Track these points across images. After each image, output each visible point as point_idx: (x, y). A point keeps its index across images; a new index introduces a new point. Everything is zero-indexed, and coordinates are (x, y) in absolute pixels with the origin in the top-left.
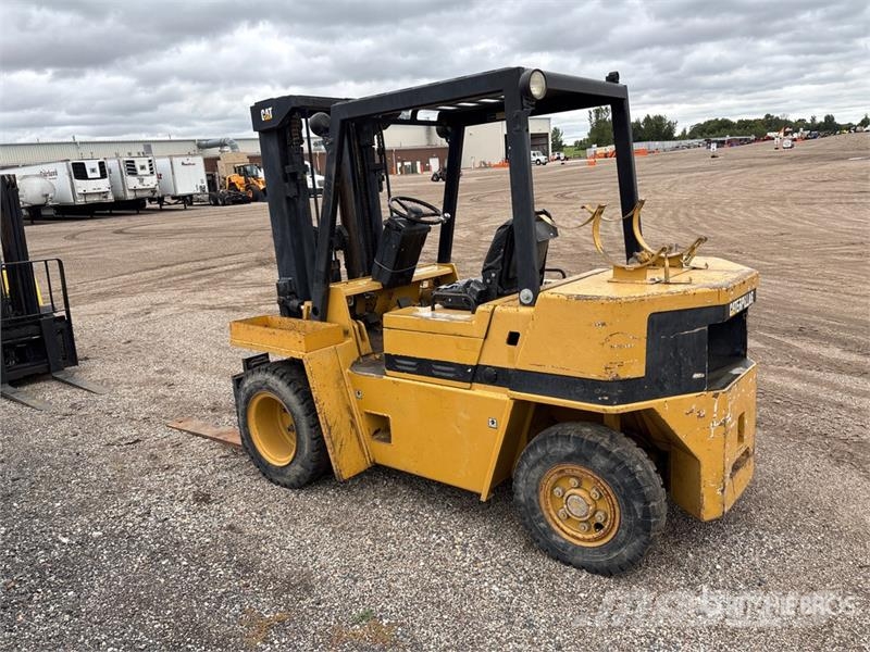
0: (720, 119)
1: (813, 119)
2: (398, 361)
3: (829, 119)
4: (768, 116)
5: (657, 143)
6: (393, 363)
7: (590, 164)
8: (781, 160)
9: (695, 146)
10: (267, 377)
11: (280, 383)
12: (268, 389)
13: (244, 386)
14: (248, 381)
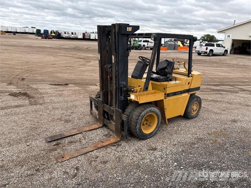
6: (168, 95)
10: (151, 108)
11: (155, 109)
12: (151, 112)
13: (142, 115)
14: (143, 112)
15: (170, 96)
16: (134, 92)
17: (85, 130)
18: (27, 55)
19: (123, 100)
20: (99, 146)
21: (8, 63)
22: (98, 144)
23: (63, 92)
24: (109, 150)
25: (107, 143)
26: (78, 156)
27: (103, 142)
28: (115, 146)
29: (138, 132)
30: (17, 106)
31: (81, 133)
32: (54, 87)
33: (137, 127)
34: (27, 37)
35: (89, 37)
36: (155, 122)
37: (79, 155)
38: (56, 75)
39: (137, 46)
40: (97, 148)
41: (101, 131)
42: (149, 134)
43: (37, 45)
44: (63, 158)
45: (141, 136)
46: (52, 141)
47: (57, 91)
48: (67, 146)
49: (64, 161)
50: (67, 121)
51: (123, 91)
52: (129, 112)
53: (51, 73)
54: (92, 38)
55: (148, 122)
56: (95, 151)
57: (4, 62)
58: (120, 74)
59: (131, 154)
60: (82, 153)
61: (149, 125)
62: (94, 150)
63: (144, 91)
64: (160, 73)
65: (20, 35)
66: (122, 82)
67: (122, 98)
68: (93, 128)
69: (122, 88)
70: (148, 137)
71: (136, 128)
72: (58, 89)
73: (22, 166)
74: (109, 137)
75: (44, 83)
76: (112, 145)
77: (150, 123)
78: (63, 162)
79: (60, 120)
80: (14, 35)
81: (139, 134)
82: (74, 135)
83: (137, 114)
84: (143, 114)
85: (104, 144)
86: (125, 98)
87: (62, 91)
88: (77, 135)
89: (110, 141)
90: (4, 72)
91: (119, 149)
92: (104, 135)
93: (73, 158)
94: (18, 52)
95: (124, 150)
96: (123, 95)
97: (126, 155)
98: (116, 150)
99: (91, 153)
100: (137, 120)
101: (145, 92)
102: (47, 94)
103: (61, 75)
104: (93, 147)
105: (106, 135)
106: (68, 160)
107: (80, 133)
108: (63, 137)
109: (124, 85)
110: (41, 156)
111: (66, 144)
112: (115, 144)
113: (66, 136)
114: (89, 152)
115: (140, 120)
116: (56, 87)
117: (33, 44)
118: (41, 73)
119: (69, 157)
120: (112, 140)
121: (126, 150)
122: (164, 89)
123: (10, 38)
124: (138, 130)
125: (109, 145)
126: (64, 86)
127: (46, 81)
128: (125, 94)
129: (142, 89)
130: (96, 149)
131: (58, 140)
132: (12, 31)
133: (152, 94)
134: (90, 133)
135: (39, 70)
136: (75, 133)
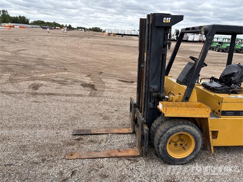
0: (41, 21)
1: (66, 25)
2: (226, 112)
3: (70, 26)
4: (54, 22)
5: (26, 25)
6: (224, 113)
7: (8, 29)
8: (67, 36)
9: (38, 28)
10: (184, 126)
11: (191, 128)
12: (184, 131)
13: (168, 132)
14: (171, 129)
15: (228, 115)
16: (169, 100)
17: (112, 132)
18: (119, 54)
19: (152, 107)
20: (113, 155)
21: (101, 59)
22: (112, 152)
23: (124, 89)
24: (121, 163)
25: (123, 154)
26: (85, 158)
27: (120, 152)
28: (131, 160)
29: (161, 153)
30: (78, 95)
31: (108, 134)
32: (120, 83)
33: (160, 146)
34: (131, 39)
35: (186, 39)
36: (191, 146)
37: (87, 158)
38: (130, 73)
39: (239, 49)
40: (109, 156)
41: (129, 137)
42: (179, 159)
43: (133, 45)
44: (71, 155)
45: (165, 159)
46: (78, 135)
47: (120, 87)
48: (85, 145)
49: (70, 159)
50: (105, 118)
51: (153, 96)
52: (156, 124)
53: (127, 70)
54: (189, 40)
55: (184, 143)
56: (105, 159)
57: (99, 58)
58: (150, 75)
59: (141, 178)
60: (91, 157)
61: (184, 148)
62: (105, 157)
63: (182, 101)
64: (224, 81)
65: (127, 37)
66: (152, 85)
67: (151, 105)
68: (122, 132)
69: (152, 93)
70: (178, 163)
71: (158, 146)
72: (121, 86)
73: (37, 151)
74: (132, 147)
75: (115, 78)
76: (128, 158)
77: (186, 145)
78: (68, 159)
79: (101, 115)
80: (122, 36)
81: (163, 156)
82: (100, 134)
83: (163, 129)
84: (170, 131)
85: (119, 154)
86: (154, 106)
87: (124, 87)
88: (103, 135)
89: (128, 153)
90: (92, 66)
91: (133, 166)
92: (128, 144)
93: (80, 159)
94: (114, 51)
95: (137, 170)
96: (153, 101)
97: (135, 176)
98: (127, 166)
99: (100, 160)
100: (161, 136)
101: (184, 103)
102: (109, 88)
103: (134, 73)
104: (106, 153)
105: (129, 144)
106: (74, 159)
107: (106, 134)
108: (89, 133)
109: (153, 89)
110: (58, 147)
111: (86, 141)
112: (133, 158)
113: (92, 133)
114: (98, 158)
115: (164, 138)
116: (122, 83)
117: (132, 44)
118: (118, 70)
119: (77, 157)
120: (131, 153)
121: (138, 171)
122: (219, 103)
123: (118, 39)
124: (160, 150)
125: (124, 157)
126: (129, 83)
127: (117, 77)
128: (154, 101)
129: (181, 99)
130: (107, 157)
131: (83, 135)
132: (122, 33)
133: (195, 106)
134: (116, 136)
135: (119, 67)
136: (102, 133)
